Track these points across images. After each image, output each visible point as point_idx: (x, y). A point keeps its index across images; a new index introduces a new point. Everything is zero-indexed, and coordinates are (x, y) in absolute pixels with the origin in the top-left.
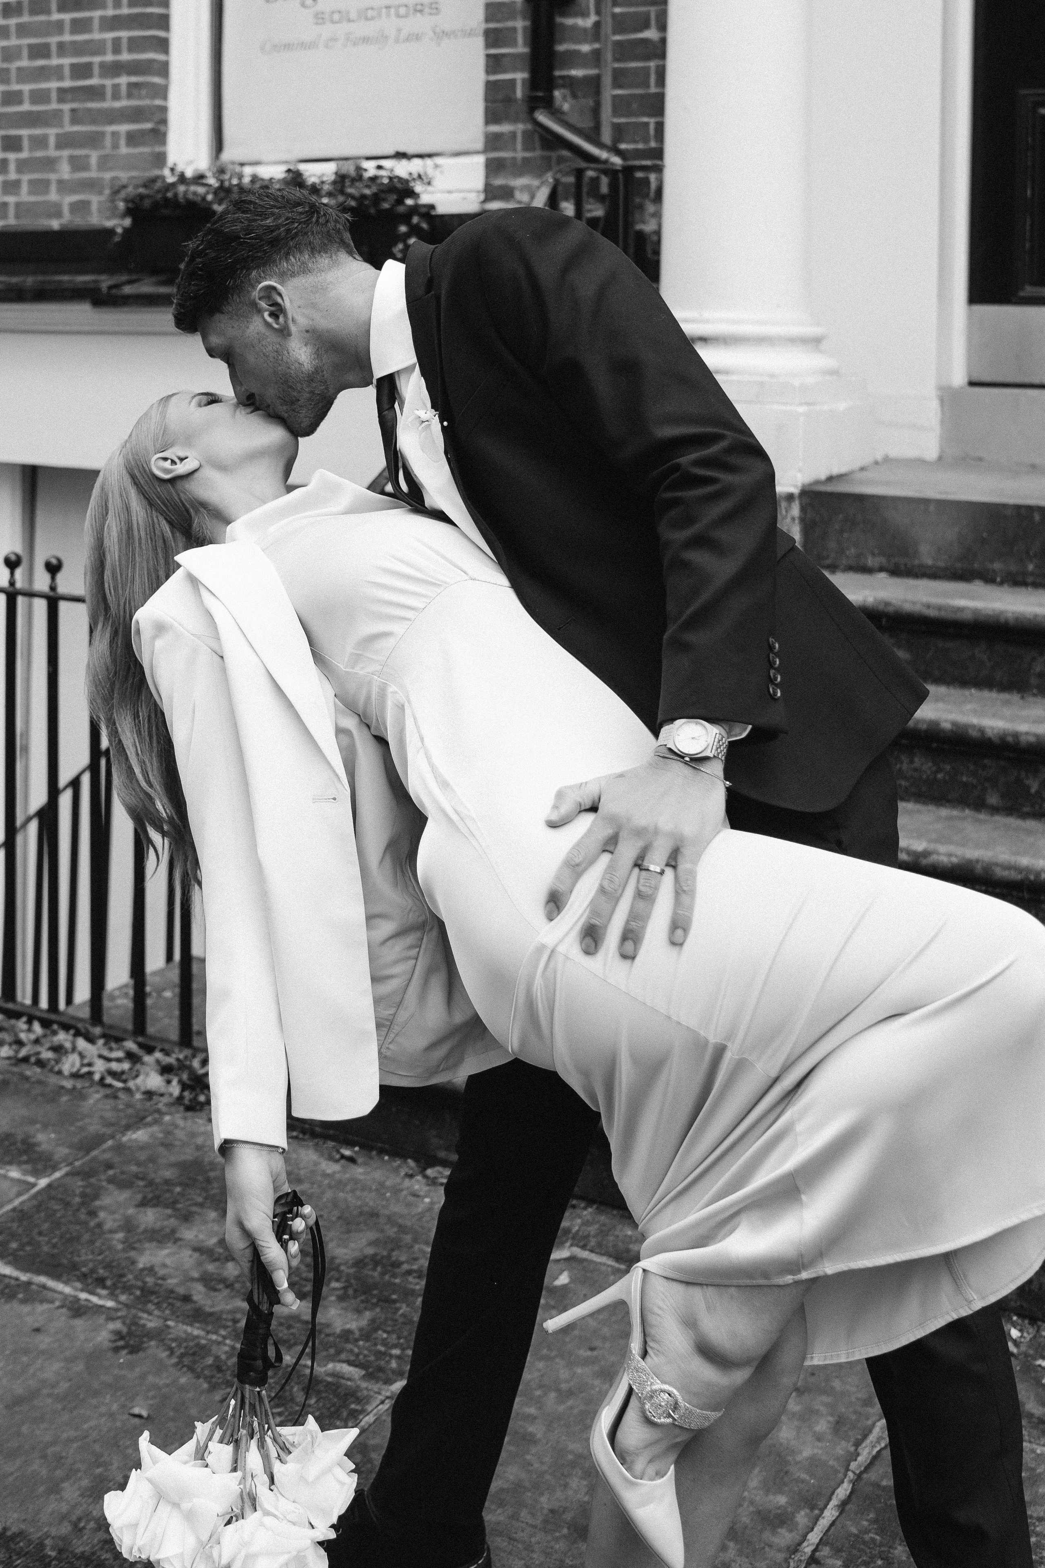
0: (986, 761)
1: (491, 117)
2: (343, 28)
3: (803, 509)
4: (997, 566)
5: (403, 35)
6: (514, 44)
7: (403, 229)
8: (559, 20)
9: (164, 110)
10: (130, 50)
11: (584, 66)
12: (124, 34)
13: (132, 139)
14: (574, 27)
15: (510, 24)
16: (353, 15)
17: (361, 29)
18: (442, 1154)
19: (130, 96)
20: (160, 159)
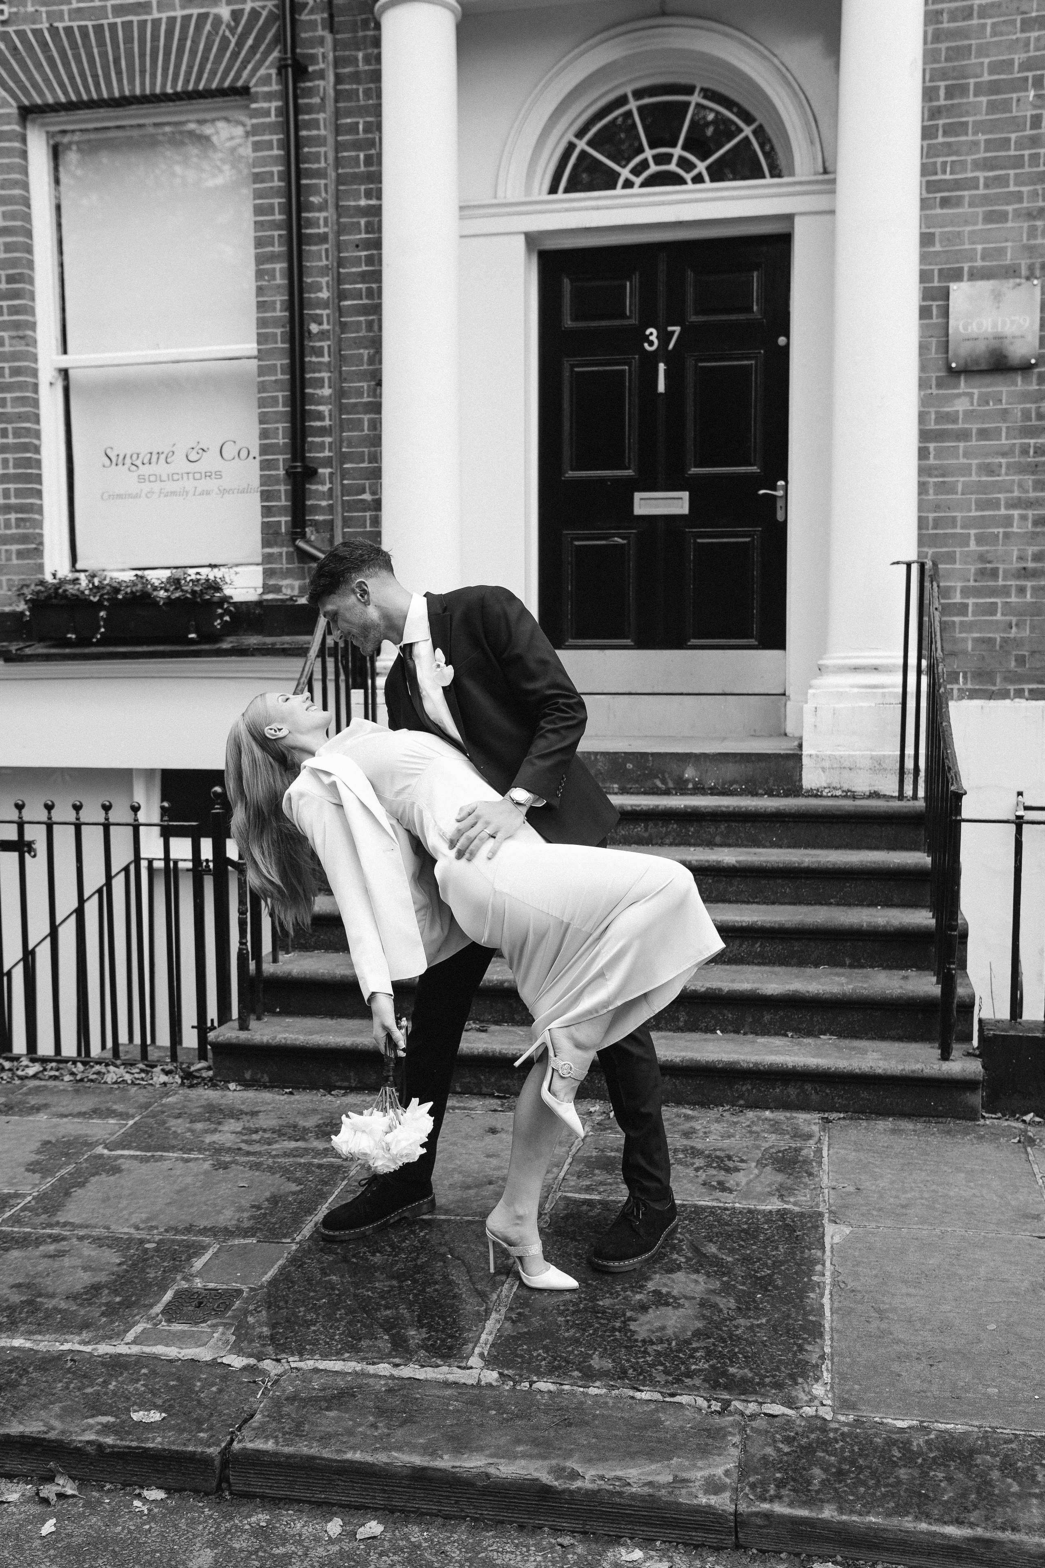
1: (266, 543)
2: (157, 486)
5: (199, 490)
6: (280, 499)
7: (220, 611)
8: (308, 486)
9: (41, 535)
10: (16, 497)
11: (324, 514)
12: (12, 486)
13: (20, 554)
14: (317, 490)
15: (277, 488)
16: (164, 477)
17: (170, 486)
18: (339, 1084)
19: (18, 526)
20: (40, 568)
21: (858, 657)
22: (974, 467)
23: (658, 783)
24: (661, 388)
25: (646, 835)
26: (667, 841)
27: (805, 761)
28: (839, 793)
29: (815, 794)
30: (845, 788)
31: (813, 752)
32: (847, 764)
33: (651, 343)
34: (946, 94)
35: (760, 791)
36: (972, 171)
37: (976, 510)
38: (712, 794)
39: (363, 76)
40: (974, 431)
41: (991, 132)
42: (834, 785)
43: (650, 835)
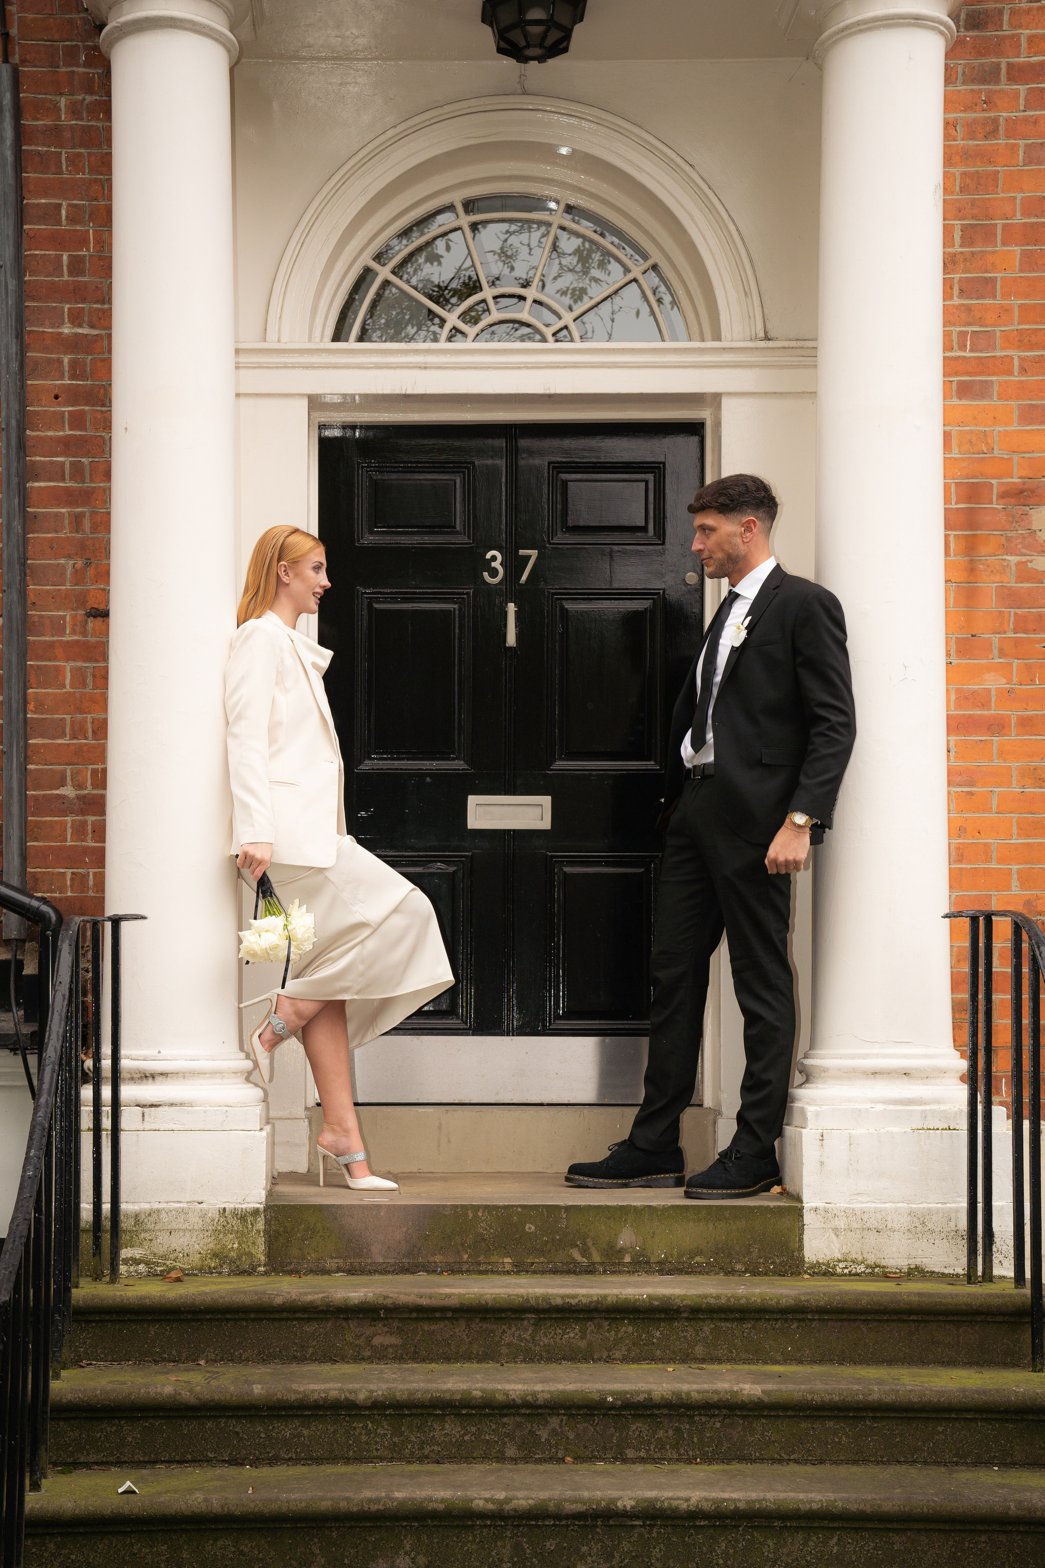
0: (505, 1420)
3: (268, 1222)
4: (438, 1258)
21: (877, 1056)
22: (1014, 774)
23: (577, 1255)
24: (511, 639)
25: (583, 1344)
26: (618, 1354)
27: (808, 1218)
28: (861, 1269)
29: (825, 1271)
30: (871, 1260)
31: (820, 1205)
32: (873, 1223)
33: (494, 573)
34: (962, 237)
35: (738, 1267)
36: (1003, 349)
37: (1019, 836)
38: (661, 1272)
39: (67, 134)
40: (1013, 721)
41: (1027, 296)
42: (853, 1256)
43: (590, 1345)
